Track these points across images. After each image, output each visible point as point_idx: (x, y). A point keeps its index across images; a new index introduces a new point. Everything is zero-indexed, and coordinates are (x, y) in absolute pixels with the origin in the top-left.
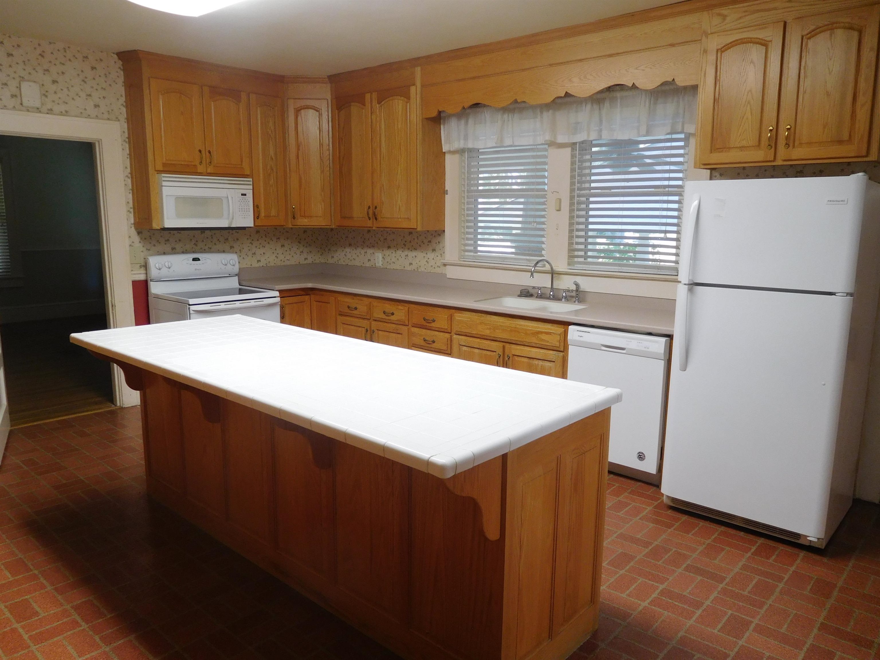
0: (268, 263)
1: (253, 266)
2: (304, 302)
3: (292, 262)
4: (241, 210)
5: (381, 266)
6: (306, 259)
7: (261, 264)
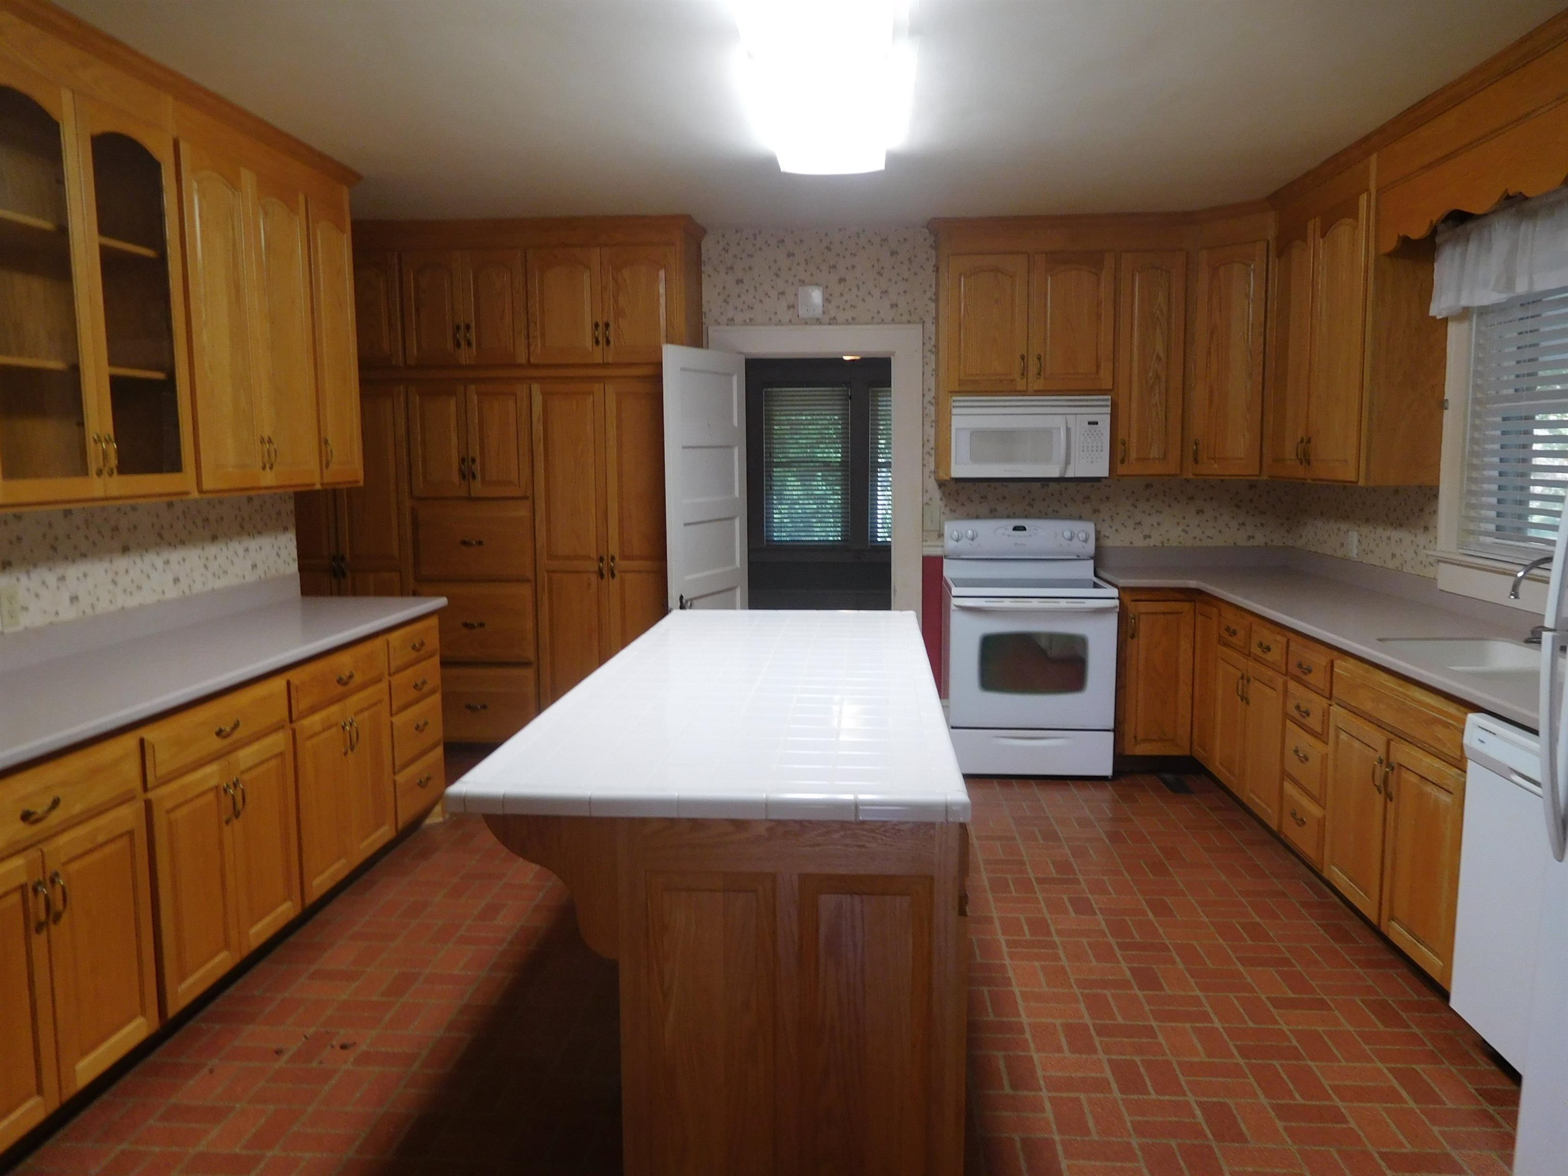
0: (1166, 541)
1: (1136, 544)
2: (1181, 613)
3: (1219, 541)
4: (1085, 449)
5: (1355, 556)
6: (1249, 538)
7: (1151, 542)
